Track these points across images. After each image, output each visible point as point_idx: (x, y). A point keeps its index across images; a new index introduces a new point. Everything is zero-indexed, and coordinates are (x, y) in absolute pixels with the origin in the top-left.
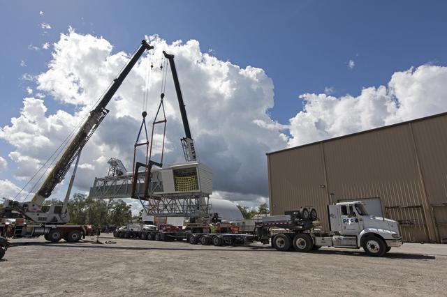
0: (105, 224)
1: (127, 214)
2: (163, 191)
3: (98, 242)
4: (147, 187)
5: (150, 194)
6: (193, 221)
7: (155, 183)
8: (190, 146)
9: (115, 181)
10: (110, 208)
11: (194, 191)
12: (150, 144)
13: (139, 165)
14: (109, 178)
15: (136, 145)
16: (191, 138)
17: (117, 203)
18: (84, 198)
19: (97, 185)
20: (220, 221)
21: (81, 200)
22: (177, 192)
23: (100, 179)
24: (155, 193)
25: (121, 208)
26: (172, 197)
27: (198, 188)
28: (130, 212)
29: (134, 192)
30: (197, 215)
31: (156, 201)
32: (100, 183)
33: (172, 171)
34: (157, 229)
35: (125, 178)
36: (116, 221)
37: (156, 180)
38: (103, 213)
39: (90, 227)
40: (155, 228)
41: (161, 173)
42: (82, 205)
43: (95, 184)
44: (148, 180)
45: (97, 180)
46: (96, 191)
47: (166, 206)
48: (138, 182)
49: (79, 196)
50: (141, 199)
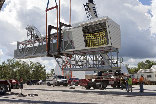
0: (29, 79)
1: (43, 72)
2: (74, 48)
3: (22, 95)
4: (60, 46)
5: (62, 52)
6: (100, 74)
7: (66, 42)
8: (92, 10)
9: (33, 44)
10: (31, 68)
11: (104, 46)
12: (59, 7)
13: (51, 27)
14: (28, 42)
15: (47, 10)
16: (93, 3)
17: (35, 65)
18: (14, 62)
19: (20, 48)
20: (122, 74)
21: (12, 63)
22: (88, 48)
23: (21, 43)
24: (66, 50)
25: (39, 68)
26: (83, 53)
27: (108, 43)
28: (45, 70)
29: (48, 51)
30: (104, 69)
31: (68, 58)
32: (22, 46)
33: (81, 28)
34: (68, 82)
35: (40, 41)
36: (36, 77)
37: (67, 39)
38: (28, 72)
39: (14, 81)
40: (66, 81)
41: (71, 32)
42: (13, 67)
43: (18, 47)
44: (60, 40)
45: (19, 44)
46: (19, 53)
47: (77, 62)
48: (51, 42)
49: (11, 61)
50: (56, 57)
